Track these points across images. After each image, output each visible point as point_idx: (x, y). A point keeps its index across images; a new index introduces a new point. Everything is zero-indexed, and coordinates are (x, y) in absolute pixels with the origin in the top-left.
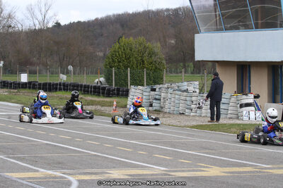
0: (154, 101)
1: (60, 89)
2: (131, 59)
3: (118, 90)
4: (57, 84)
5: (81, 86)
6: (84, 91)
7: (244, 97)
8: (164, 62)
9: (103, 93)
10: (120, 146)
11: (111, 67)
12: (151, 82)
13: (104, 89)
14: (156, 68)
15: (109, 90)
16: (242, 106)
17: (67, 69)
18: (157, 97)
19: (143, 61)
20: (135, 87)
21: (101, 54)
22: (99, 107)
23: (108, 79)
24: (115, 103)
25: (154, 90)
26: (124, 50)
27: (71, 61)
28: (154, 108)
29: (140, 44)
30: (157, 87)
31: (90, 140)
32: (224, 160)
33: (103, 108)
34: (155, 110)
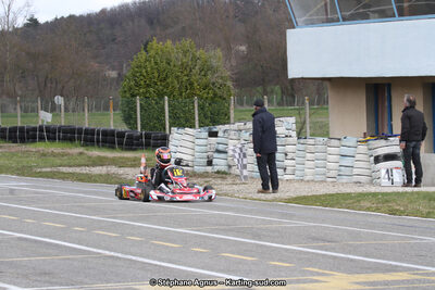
0: (216, 155)
1: (42, 139)
2: (169, 80)
3: (148, 137)
4: (34, 129)
5: (80, 131)
6: (85, 140)
7: (383, 142)
8: (229, 83)
9: (120, 144)
10: (156, 238)
11: (133, 96)
12: (207, 121)
13: (121, 135)
14: (215, 95)
15: (130, 137)
16: (377, 160)
17: (53, 102)
18: (221, 147)
19: (191, 84)
20: (181, 131)
21: (114, 74)
22: (113, 169)
23: (129, 118)
24: (143, 160)
25: (213, 134)
26: (156, 63)
27: (60, 86)
28: (216, 168)
29: (185, 53)
30: (220, 128)
31: (100, 229)
32: (352, 260)
33: (121, 171)
34: (218, 172)
